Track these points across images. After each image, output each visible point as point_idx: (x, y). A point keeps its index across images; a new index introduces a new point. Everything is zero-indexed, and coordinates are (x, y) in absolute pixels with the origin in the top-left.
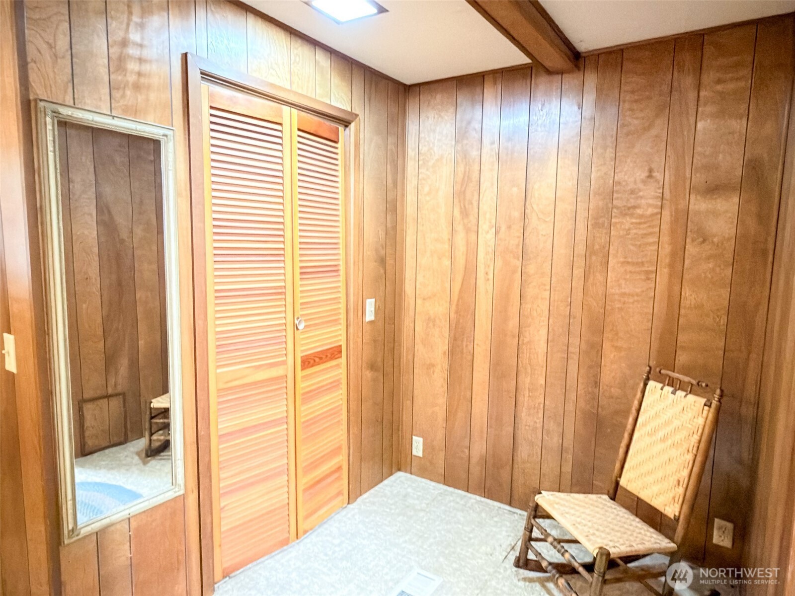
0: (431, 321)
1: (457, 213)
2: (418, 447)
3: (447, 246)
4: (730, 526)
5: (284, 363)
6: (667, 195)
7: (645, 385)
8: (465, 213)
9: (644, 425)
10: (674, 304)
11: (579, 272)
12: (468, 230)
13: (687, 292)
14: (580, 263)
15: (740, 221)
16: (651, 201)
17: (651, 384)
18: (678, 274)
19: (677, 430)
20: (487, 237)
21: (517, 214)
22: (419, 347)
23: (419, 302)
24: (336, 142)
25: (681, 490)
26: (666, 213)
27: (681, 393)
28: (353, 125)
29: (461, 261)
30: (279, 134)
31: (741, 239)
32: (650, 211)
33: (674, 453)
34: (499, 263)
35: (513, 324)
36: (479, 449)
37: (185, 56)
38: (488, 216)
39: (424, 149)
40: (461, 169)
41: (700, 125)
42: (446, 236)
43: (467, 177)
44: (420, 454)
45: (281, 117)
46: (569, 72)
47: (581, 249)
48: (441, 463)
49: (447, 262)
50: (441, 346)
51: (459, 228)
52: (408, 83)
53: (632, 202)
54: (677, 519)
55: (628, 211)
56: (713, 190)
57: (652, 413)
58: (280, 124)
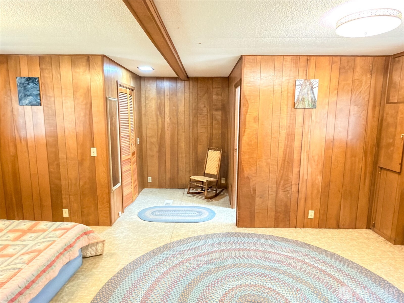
0: (152, 143)
1: (158, 113)
2: (150, 180)
3: (156, 122)
4: (224, 178)
5: (130, 155)
6: (208, 110)
7: (208, 151)
8: (161, 113)
9: (209, 159)
10: (211, 134)
11: (191, 128)
12: (162, 118)
13: (214, 131)
14: (191, 125)
15: (222, 116)
16: (206, 112)
17: (209, 151)
18: (212, 127)
19: (216, 158)
20: (167, 120)
21: (175, 114)
22: (149, 151)
23: (148, 138)
24: (131, 95)
25: (217, 169)
26: (209, 114)
27: (215, 151)
28: (134, 91)
29: (160, 126)
30: (126, 96)
31: (222, 120)
32: (205, 114)
33: (215, 163)
34: (171, 126)
35: (176, 142)
36: (169, 175)
37: (117, 81)
38: (167, 114)
39: (147, 95)
40: (159, 101)
41: (214, 96)
42: (155, 119)
43: (161, 103)
44: (151, 182)
45: (127, 92)
46: (186, 80)
47: (191, 122)
48: (157, 182)
49: (156, 127)
50: (156, 149)
51: (159, 117)
52: (141, 76)
53: (202, 112)
54: (217, 175)
55: (201, 114)
56: (216, 110)
57: (210, 156)
58: (127, 94)
